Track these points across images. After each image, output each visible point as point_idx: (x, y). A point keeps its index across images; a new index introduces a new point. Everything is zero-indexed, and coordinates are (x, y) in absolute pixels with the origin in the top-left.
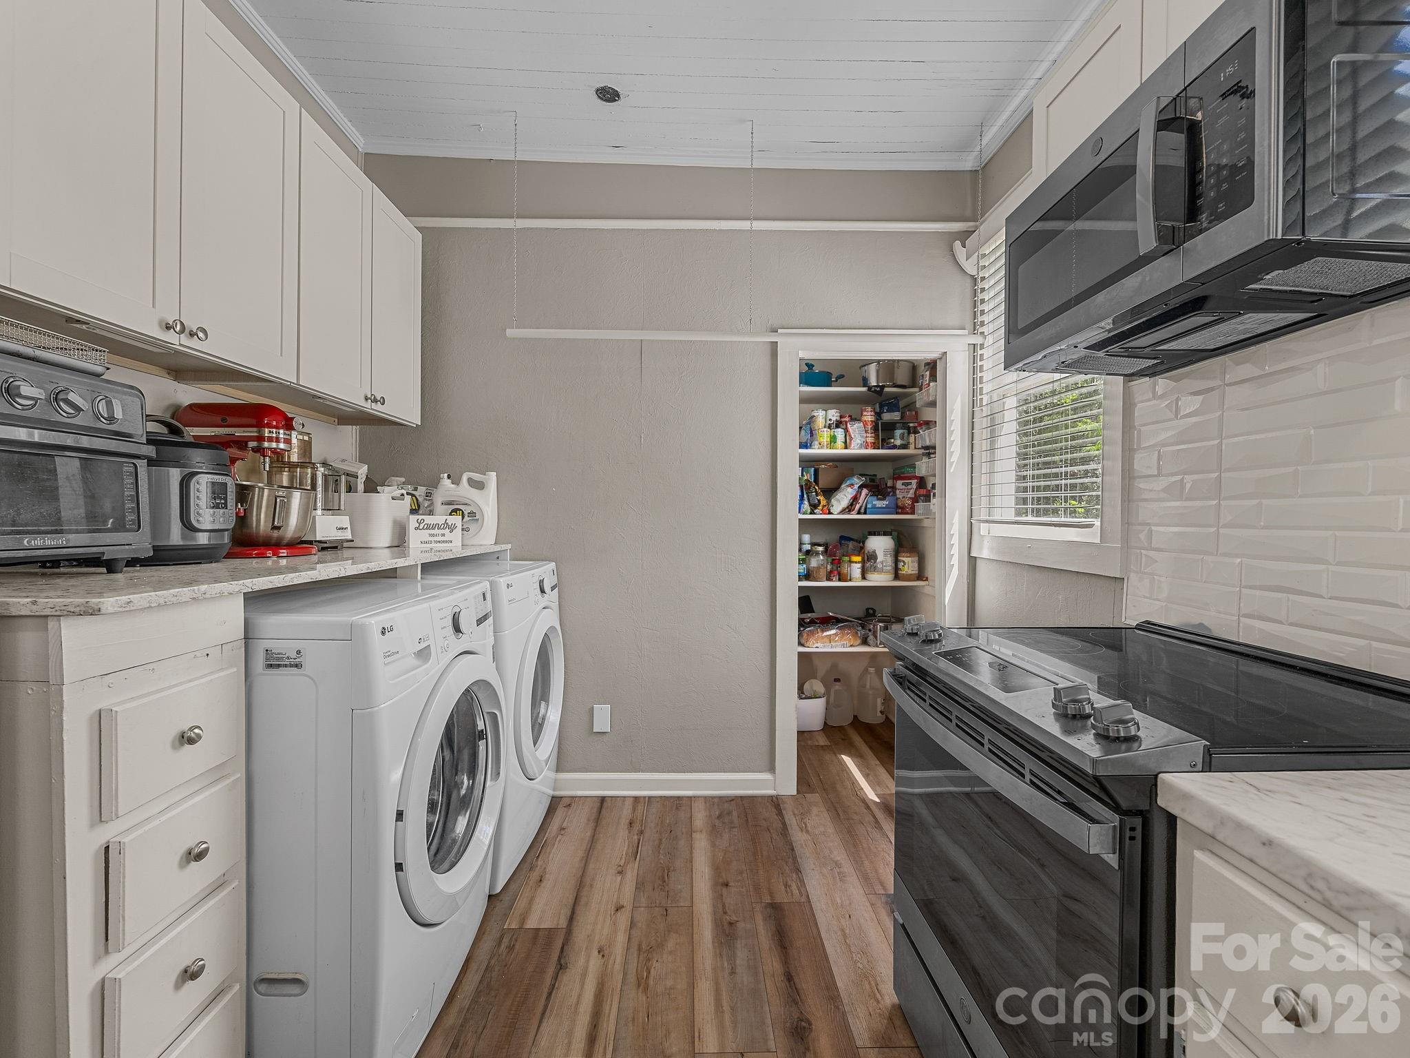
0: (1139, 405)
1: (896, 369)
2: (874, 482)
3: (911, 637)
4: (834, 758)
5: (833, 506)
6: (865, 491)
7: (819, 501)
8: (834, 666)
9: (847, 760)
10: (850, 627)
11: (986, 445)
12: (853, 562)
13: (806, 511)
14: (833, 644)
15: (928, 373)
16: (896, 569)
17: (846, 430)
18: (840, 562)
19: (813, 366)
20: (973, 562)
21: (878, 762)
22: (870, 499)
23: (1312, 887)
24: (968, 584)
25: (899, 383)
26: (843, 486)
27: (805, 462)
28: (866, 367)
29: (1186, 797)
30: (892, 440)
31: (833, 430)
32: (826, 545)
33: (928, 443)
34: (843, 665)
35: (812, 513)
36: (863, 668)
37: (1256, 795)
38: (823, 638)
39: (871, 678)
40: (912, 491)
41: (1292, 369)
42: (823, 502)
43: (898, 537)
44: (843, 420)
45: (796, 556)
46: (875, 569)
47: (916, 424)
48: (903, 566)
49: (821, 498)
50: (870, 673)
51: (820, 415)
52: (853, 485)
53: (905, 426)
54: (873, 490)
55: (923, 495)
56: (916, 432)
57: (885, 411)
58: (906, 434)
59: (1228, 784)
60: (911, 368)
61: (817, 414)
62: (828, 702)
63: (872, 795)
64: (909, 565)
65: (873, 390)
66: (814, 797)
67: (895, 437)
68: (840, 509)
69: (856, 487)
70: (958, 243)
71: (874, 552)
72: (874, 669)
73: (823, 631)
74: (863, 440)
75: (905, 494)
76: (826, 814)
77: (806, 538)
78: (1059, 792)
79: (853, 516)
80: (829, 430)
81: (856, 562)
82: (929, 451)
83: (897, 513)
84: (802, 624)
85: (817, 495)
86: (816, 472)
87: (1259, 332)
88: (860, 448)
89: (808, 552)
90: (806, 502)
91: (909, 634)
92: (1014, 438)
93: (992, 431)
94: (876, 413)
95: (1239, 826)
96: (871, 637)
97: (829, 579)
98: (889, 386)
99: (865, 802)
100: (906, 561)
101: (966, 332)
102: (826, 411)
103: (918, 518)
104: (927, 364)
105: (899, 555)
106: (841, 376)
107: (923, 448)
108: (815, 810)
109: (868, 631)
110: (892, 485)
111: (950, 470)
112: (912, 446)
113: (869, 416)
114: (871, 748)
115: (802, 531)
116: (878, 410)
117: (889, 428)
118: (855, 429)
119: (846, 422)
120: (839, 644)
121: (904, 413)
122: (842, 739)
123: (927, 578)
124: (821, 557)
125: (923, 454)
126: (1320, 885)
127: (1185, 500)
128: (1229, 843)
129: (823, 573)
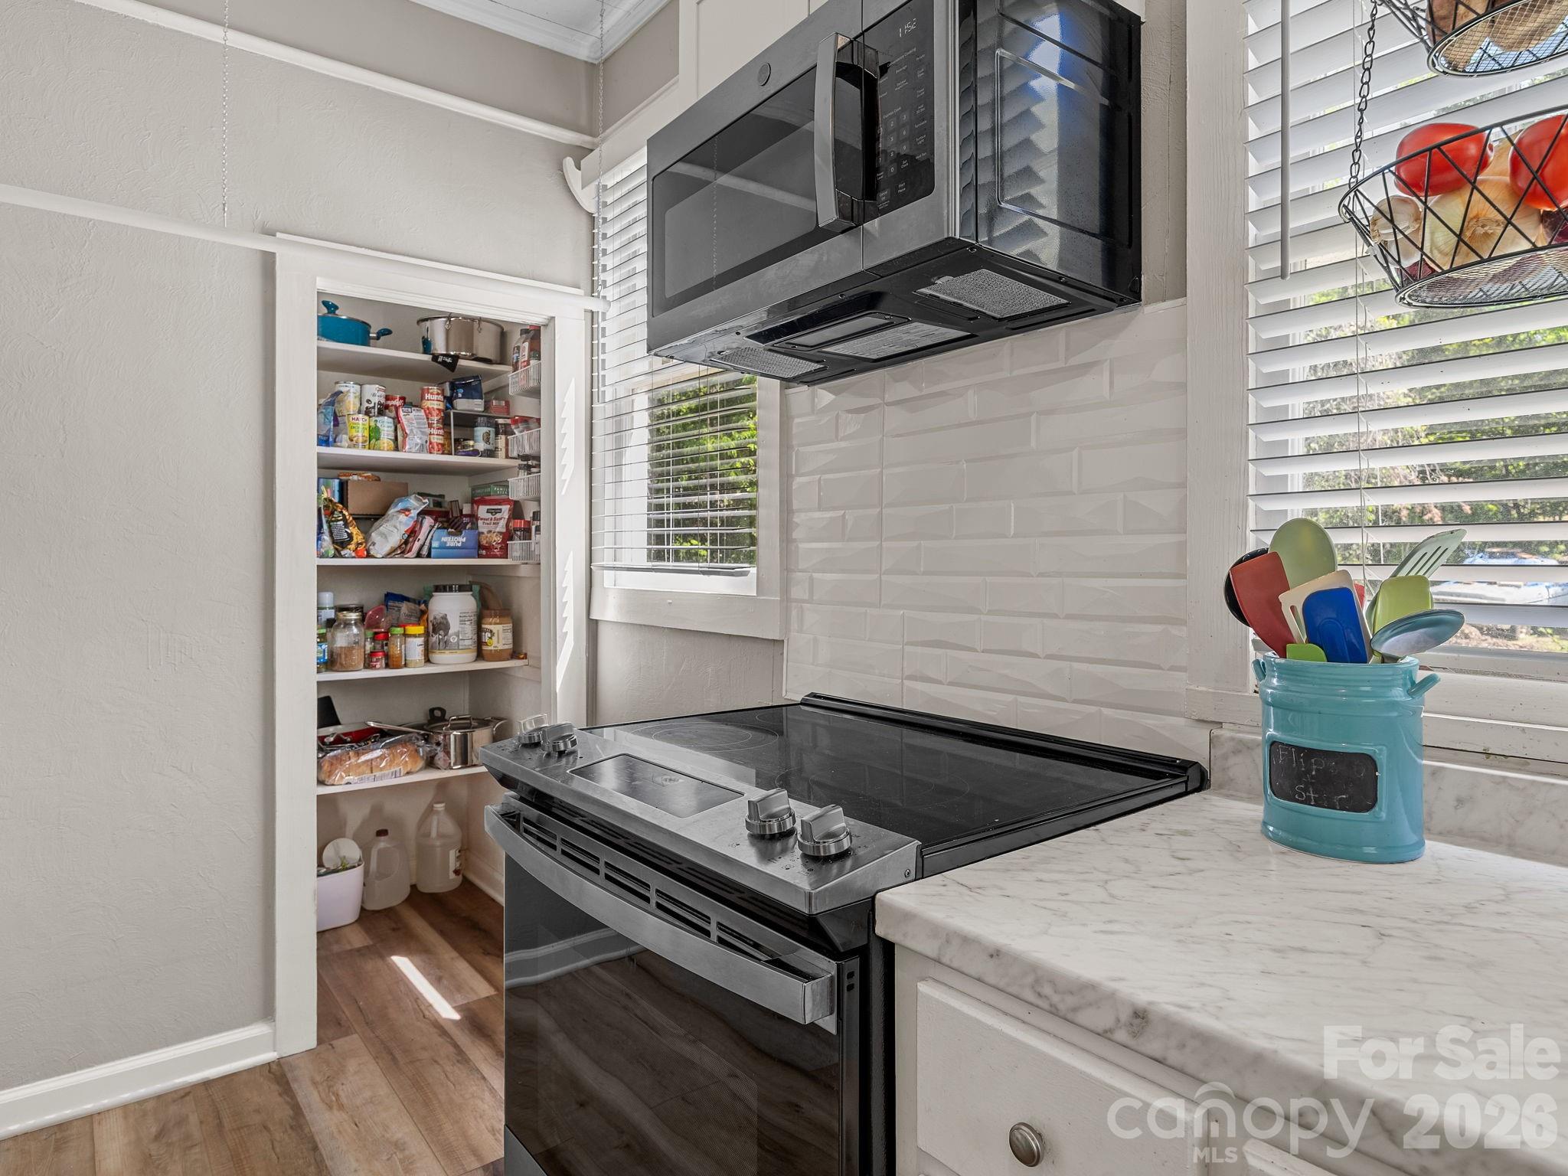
0: (797, 420)
1: (476, 332)
2: (441, 507)
3: (529, 750)
4: (380, 963)
5: (374, 544)
6: (428, 521)
7: (350, 536)
8: (376, 810)
9: (403, 963)
10: (405, 743)
11: (610, 459)
12: (410, 636)
13: (327, 552)
14: (378, 774)
15: (527, 344)
16: (480, 643)
17: (397, 420)
18: (386, 636)
19: (336, 308)
20: (593, 627)
21: (454, 954)
22: (436, 533)
23: (1040, 995)
24: (588, 659)
25: (481, 354)
26: (392, 511)
27: (328, 468)
28: (428, 323)
29: (907, 917)
30: (471, 443)
31: (374, 419)
32: (359, 609)
33: (527, 451)
34: (391, 807)
35: (338, 555)
36: (426, 806)
37: (970, 896)
38: (359, 766)
39: (438, 820)
40: (503, 523)
41: (942, 394)
42: (358, 537)
43: (481, 592)
44: (390, 403)
45: (313, 630)
46: (446, 645)
47: (509, 421)
48: (490, 638)
49: (354, 530)
50: (438, 812)
51: (351, 390)
52: (409, 510)
53: (491, 422)
54: (440, 519)
55: (520, 529)
56: (508, 432)
57: (460, 395)
58: (492, 435)
59: (942, 890)
60: (499, 334)
61: (346, 389)
62: (366, 873)
63: (447, 1011)
64: (499, 636)
65: (440, 359)
66: (352, 1042)
67: (476, 438)
68: (387, 549)
69: (414, 513)
70: (569, 162)
71: (445, 617)
72: (443, 805)
73: (358, 755)
74: (425, 438)
75: (492, 527)
76: (372, 1066)
77: (328, 598)
78: (756, 946)
79: (410, 561)
80: (367, 418)
81: (415, 636)
82: (531, 462)
83: (480, 556)
84: (323, 745)
85: (346, 525)
86: (343, 487)
87: (919, 346)
88: (421, 450)
89: (330, 623)
90: (326, 537)
91: (525, 746)
92: (645, 452)
93: (619, 440)
94: (445, 397)
95: (967, 941)
96: (441, 755)
97: (368, 666)
98: (465, 358)
99: (439, 1027)
100: (494, 631)
101: (581, 292)
102: (361, 385)
103: (514, 563)
104: (525, 332)
105: (484, 621)
106: (386, 332)
107: (520, 457)
108: (352, 1065)
109: (434, 746)
110: (469, 512)
111: (561, 492)
112: (502, 453)
113: (434, 401)
114: (442, 933)
115: (321, 589)
116: (448, 393)
117: (467, 422)
118: (411, 418)
119: (397, 408)
120: (386, 772)
121: (489, 401)
122: (394, 930)
123: (526, 654)
124: (355, 630)
125: (520, 467)
126: (1047, 990)
127: (848, 541)
128: (955, 964)
129: (358, 657)
